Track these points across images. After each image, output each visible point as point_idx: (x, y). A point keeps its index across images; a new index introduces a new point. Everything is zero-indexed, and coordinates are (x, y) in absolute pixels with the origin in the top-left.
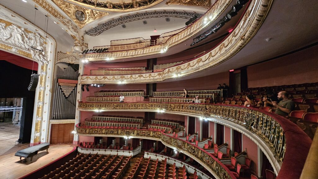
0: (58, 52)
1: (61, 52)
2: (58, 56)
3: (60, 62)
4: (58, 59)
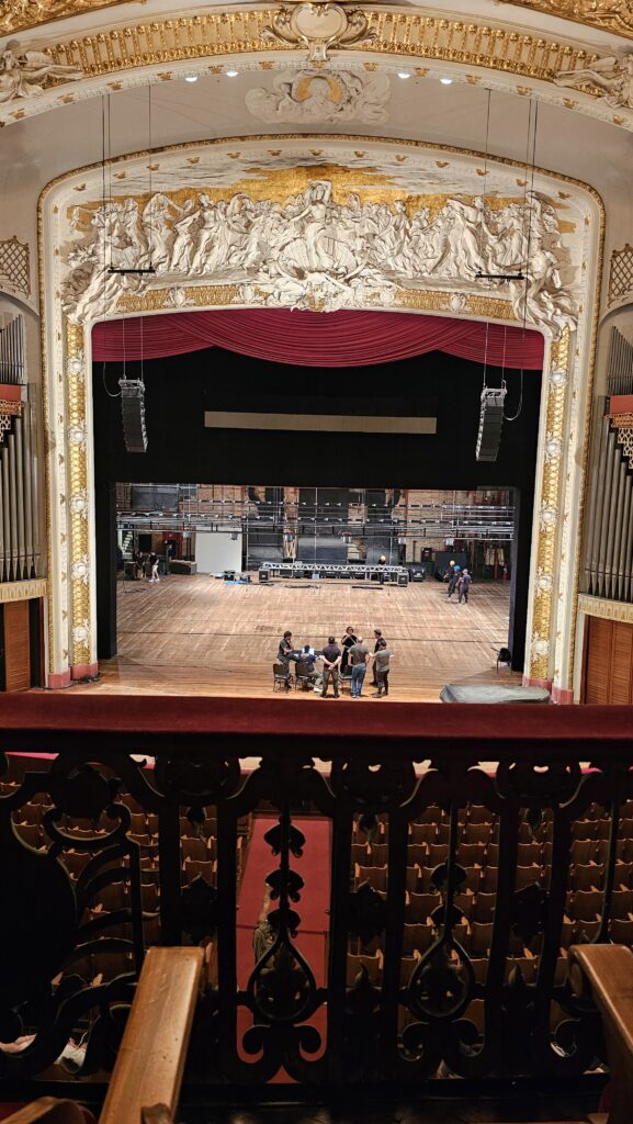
0: (616, 254)
1: (627, 249)
2: (614, 275)
3: (623, 304)
4: (617, 291)
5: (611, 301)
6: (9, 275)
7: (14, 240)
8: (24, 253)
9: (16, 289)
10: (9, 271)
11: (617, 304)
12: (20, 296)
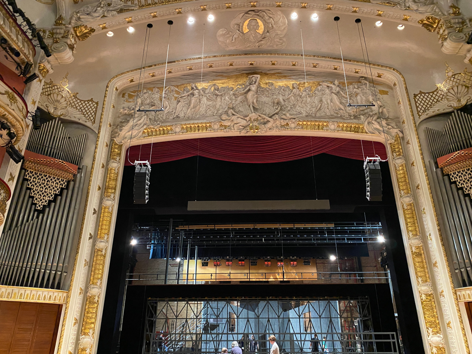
0: (415, 96)
1: (421, 93)
2: (418, 105)
3: (427, 117)
4: (421, 111)
5: (420, 116)
6: (85, 115)
7: (92, 100)
8: (95, 105)
9: (87, 121)
10: (85, 113)
11: (424, 117)
12: (89, 124)
